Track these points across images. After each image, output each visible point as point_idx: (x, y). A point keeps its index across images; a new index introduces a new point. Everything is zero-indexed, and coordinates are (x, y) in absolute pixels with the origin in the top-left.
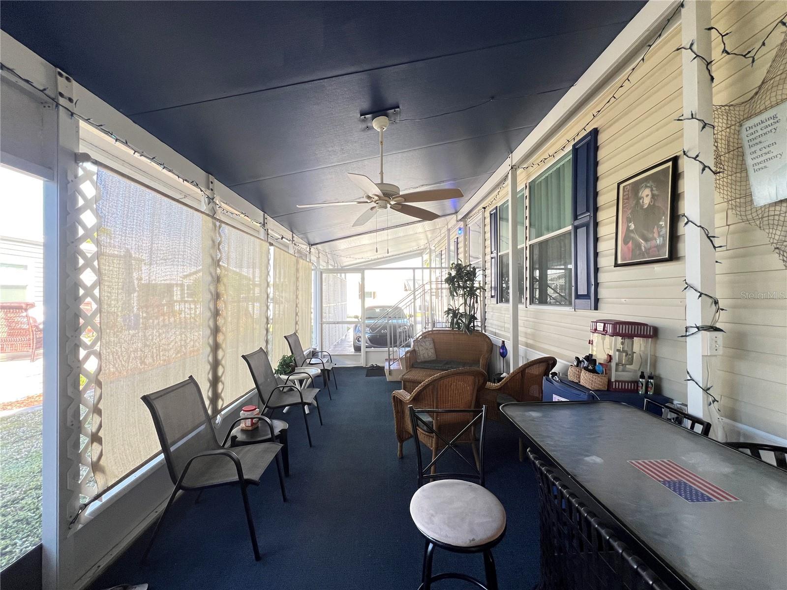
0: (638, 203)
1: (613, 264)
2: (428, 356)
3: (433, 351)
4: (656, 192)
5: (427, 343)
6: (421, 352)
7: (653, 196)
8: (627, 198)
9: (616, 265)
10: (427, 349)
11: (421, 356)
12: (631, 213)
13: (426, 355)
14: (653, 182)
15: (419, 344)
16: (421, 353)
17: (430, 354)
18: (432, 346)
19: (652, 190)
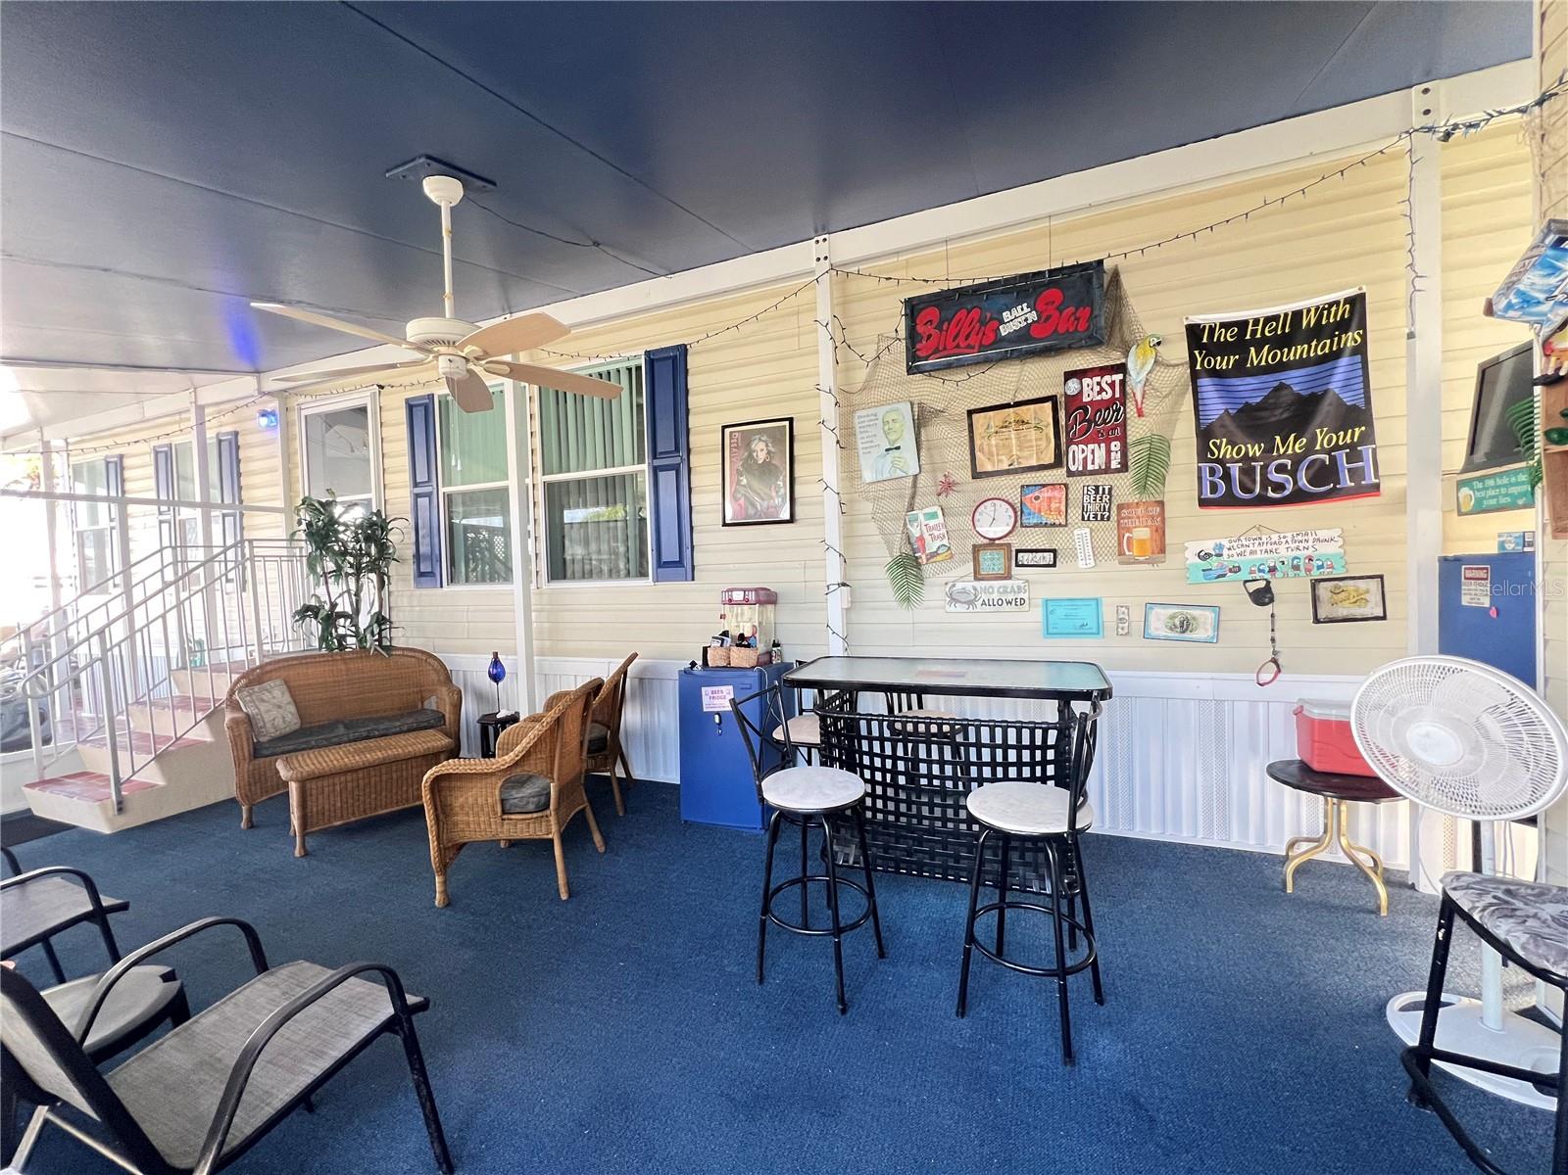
0: (750, 456)
1: (721, 523)
2: (284, 722)
3: (292, 708)
4: (771, 448)
5: (277, 693)
6: (265, 716)
7: (769, 453)
8: (735, 447)
9: (725, 524)
10: (280, 707)
11: (268, 725)
12: (742, 465)
13: (279, 722)
14: (768, 437)
15: (254, 697)
16: (267, 718)
17: (289, 717)
18: (287, 698)
19: (767, 446)
